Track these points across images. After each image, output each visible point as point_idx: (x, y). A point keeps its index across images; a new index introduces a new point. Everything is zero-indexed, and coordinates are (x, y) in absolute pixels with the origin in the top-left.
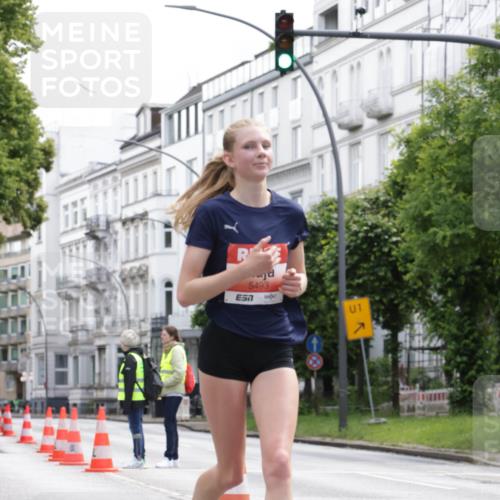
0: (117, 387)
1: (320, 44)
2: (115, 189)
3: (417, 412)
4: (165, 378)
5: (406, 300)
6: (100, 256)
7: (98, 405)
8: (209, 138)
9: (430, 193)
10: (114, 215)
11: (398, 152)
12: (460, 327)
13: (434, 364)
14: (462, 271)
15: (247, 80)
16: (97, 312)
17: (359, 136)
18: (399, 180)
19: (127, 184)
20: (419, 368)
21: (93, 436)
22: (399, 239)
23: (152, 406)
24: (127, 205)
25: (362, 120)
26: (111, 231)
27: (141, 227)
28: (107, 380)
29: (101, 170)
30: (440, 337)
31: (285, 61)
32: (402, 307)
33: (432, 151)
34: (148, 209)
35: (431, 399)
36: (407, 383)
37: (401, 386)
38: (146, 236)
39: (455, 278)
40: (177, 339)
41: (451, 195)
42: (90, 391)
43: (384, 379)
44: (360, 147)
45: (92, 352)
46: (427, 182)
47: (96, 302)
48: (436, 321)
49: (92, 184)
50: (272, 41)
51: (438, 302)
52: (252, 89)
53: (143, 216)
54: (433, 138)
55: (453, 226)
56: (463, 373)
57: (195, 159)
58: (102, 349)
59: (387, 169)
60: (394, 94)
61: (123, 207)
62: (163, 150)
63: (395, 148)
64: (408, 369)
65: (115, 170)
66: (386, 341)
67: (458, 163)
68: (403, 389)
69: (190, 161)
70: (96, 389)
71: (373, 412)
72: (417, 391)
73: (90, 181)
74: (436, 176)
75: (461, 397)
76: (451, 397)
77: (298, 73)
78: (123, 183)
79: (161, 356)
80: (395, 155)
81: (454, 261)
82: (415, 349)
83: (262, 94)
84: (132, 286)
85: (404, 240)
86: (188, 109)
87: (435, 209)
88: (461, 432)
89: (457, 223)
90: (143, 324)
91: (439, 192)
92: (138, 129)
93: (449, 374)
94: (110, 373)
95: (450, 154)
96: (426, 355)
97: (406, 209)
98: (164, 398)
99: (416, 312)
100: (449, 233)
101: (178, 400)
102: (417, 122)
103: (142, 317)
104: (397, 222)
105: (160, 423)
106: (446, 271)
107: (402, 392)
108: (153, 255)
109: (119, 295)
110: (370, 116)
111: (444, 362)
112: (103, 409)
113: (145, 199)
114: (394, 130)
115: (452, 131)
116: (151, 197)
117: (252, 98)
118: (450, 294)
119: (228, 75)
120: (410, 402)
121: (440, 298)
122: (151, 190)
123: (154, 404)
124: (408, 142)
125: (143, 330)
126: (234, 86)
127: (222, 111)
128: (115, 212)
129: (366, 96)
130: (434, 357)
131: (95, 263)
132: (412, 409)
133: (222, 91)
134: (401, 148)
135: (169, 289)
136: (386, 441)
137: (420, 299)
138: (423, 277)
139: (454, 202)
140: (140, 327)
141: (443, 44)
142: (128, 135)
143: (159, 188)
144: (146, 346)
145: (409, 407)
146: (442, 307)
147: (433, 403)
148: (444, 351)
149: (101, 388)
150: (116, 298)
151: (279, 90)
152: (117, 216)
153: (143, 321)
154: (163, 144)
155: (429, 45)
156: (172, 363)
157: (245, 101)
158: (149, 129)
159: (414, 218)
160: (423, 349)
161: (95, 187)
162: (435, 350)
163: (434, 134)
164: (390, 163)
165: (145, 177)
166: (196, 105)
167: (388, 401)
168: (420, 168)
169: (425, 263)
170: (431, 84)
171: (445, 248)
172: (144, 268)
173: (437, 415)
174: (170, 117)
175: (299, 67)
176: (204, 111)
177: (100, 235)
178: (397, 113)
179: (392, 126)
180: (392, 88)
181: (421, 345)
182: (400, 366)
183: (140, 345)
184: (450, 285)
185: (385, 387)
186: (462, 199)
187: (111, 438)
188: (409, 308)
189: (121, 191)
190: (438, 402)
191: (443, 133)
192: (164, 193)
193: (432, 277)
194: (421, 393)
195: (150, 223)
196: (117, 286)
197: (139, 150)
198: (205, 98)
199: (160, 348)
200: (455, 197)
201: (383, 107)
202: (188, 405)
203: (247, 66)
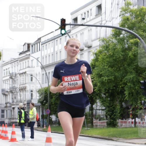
0: (18, 119)
1: (73, 27)
2: (17, 65)
3: (98, 126)
4: (30, 117)
5: (95, 96)
6: (13, 83)
7: (12, 124)
8: (43, 52)
9: (102, 68)
10: (17, 72)
11: (93, 56)
12: (110, 104)
13: (103, 113)
14: (110, 89)
15: (53, 36)
16: (12, 98)
17: (83, 52)
18: (93, 64)
19: (21, 64)
20: (99, 115)
21: (11, 132)
22: (93, 80)
23: (27, 124)
24: (21, 70)
25: (84, 48)
26: (16, 77)
27: (24, 75)
28: (15, 117)
29: (14, 60)
30: (104, 106)
31: (63, 32)
32: (94, 98)
33: (102, 56)
34: (26, 71)
35: (102, 123)
36: (95, 119)
37: (94, 119)
38: (26, 78)
39: (108, 90)
40: (34, 106)
41: (107, 68)
42: (10, 120)
43: (89, 118)
44: (83, 55)
45: (11, 109)
46: (101, 64)
47: (12, 96)
48: (103, 102)
49: (12, 64)
50: (60, 26)
51: (104, 97)
52: (54, 39)
53: (25, 73)
54: (103, 53)
55: (108, 76)
56: (110, 116)
57: (39, 58)
58: (14, 108)
59: (90, 61)
60: (92, 41)
61: (20, 70)
62: (30, 55)
63: (93, 55)
64: (96, 115)
65: (17, 60)
66: (90, 107)
67: (109, 60)
68: (94, 120)
69: (38, 58)
70: (12, 119)
71: (86, 126)
72: (98, 121)
73: (11, 63)
74: (103, 63)
75: (110, 122)
76: (107, 123)
77: (67, 35)
78: (20, 64)
79: (29, 111)
80: (92, 57)
81: (108, 86)
82: (97, 110)
83: (57, 40)
84: (22, 92)
85: (95, 80)
86: (37, 44)
87: (103, 72)
88: (110, 132)
89: (109, 76)
90: (25, 102)
91: (104, 67)
92: (24, 49)
93: (106, 117)
94: (16, 115)
95: (107, 57)
96: (100, 111)
97: (95, 72)
98: (30, 122)
99: (98, 100)
100: (107, 78)
101: (34, 123)
102: (98, 49)
103: (24, 100)
104: (93, 75)
105: (29, 129)
106: (106, 89)
107: (94, 121)
108: (27, 83)
109: (19, 94)
110: (86, 47)
111: (105, 113)
112: (14, 125)
113: (25, 68)
114: (92, 51)
115: (108, 51)
116: (27, 68)
117: (54, 41)
118: (107, 95)
119: (48, 35)
120: (96, 124)
121: (104, 96)
122: (27, 66)
123: (27, 123)
124: (96, 54)
125: (25, 103)
126: (50, 38)
127: (46, 45)
128: (18, 71)
129: (85, 41)
130: (103, 112)
131: (12, 85)
132: (97, 126)
133: (46, 39)
134: (94, 55)
135: (32, 93)
136: (90, 134)
137: (99, 96)
138: (100, 90)
139: (108, 70)
140: (24, 103)
141: (105, 28)
142: (21, 51)
143: (29, 65)
144: (25, 108)
145: (96, 125)
146: (105, 98)
147: (102, 124)
148: (105, 110)
149: (13, 119)
150: (17, 95)
151: (61, 39)
152: (18, 73)
153: (25, 101)
154: (30, 54)
155: (102, 28)
156: (33, 113)
157: (52, 42)
158: (27, 49)
159: (98, 74)
160: (100, 110)
161: (12, 65)
162: (103, 110)
163: (103, 52)
164: (91, 59)
165: (26, 62)
166: (39, 43)
167: (90, 123)
168: (99, 61)
169: (100, 86)
170: (102, 38)
171: (106, 83)
172: (25, 87)
173: (103, 128)
174: (32, 46)
175: (67, 33)
176: (42, 45)
177: (13, 78)
178: (93, 46)
179: (92, 49)
180: (92, 39)
181: (99, 108)
182: (93, 114)
183: (24, 107)
184: (107, 92)
185: (89, 120)
186: (110, 69)
187: (16, 133)
188: (96, 98)
189: (19, 66)
190: (103, 124)
191: (105, 52)
192: (31, 67)
193: (102, 90)
194: (99, 121)
195: (27, 74)
196: (18, 91)
197: (24, 55)
198: (42, 41)
199: (29, 108)
200: (108, 69)
201: (89, 44)
202: (37, 124)
203: (53, 33)
